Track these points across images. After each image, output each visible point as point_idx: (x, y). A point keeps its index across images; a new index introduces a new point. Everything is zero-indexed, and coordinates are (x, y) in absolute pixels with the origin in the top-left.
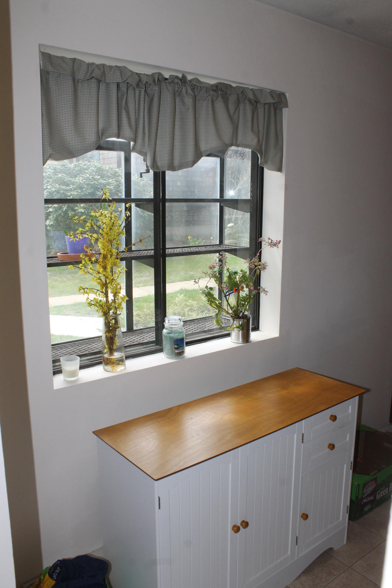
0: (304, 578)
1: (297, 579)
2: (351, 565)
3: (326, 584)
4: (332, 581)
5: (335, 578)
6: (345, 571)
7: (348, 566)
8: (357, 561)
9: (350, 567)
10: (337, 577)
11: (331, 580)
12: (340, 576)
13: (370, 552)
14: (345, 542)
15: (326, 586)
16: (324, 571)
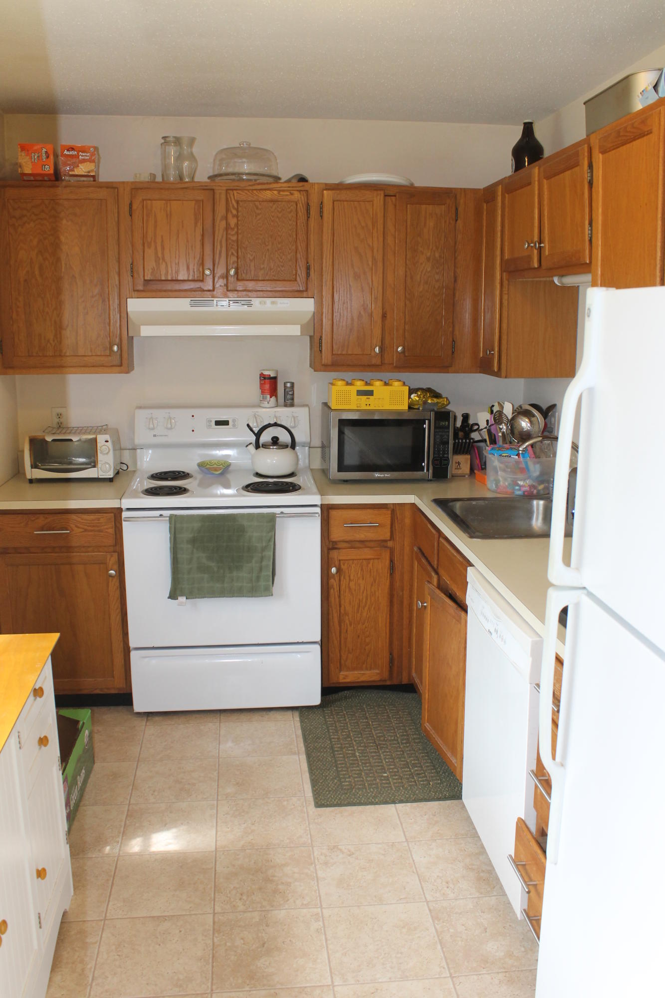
0: (58, 978)
1: (49, 986)
2: (104, 915)
3: (94, 963)
4: (98, 954)
5: (99, 947)
6: (103, 929)
7: (102, 920)
8: (108, 905)
9: (105, 919)
10: (100, 943)
11: (96, 953)
12: (103, 939)
13: (113, 883)
14: (72, 894)
15: (96, 964)
16: (77, 949)
